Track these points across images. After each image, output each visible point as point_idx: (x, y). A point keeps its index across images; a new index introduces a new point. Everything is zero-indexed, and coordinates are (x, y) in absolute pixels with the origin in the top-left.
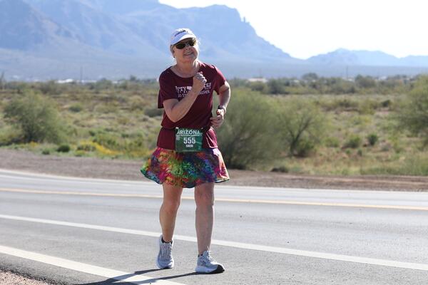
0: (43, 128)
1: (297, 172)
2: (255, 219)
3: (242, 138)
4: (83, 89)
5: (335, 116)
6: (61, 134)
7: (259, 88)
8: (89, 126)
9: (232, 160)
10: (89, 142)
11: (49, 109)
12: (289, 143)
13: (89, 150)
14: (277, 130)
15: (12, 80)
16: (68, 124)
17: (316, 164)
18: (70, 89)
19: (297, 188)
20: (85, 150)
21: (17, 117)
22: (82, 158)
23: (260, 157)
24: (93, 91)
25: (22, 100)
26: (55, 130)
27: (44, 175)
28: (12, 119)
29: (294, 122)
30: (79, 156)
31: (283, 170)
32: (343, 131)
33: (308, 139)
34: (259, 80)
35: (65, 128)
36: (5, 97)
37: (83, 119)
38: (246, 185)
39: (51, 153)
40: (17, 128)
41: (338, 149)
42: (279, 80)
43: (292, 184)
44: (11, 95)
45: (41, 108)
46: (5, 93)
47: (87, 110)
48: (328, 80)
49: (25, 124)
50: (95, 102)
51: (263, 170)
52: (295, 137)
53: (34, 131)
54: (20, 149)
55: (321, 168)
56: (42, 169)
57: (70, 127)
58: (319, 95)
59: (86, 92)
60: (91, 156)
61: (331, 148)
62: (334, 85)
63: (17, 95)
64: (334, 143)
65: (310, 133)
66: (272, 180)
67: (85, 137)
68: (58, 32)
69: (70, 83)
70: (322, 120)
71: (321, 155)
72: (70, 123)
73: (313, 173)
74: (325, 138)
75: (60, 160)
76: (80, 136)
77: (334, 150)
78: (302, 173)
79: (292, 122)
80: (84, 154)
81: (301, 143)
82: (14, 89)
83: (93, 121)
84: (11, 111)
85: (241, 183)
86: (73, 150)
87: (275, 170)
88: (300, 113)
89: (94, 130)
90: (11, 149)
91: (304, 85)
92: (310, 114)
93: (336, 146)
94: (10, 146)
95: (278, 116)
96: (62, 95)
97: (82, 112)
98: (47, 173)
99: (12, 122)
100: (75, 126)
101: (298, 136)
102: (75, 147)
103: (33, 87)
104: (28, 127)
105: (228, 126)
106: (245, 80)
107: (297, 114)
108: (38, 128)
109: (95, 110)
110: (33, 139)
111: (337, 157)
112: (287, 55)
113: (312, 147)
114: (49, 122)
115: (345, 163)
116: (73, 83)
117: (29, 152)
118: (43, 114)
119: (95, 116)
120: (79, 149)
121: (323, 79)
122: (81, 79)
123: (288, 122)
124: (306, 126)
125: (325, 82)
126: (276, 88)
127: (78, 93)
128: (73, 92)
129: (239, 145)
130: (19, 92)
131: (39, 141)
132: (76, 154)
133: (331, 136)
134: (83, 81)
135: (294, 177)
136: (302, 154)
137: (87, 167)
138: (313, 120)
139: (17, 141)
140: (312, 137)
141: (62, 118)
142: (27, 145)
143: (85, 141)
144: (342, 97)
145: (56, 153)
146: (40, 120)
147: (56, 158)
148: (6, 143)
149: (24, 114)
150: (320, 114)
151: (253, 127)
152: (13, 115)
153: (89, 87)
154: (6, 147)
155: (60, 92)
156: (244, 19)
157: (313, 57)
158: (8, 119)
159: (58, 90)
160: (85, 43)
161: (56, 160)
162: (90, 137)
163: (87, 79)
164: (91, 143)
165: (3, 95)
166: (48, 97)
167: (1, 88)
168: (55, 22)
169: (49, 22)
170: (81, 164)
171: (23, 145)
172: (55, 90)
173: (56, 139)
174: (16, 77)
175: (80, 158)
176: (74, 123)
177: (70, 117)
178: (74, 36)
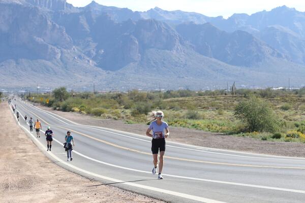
0: (262, 121)
4: (290, 94)
6: (275, 126)
8: (294, 120)
10: (295, 131)
11: (266, 108)
13: (294, 137)
15: (241, 88)
16: (280, 119)
18: (281, 94)
20: (292, 137)
21: (244, 114)
22: (290, 143)
24: (297, 95)
25: (247, 102)
26: (271, 122)
27: (262, 155)
28: (241, 115)
35: (277, 122)
36: (235, 100)
37: (290, 115)
39: (267, 139)
40: (244, 121)
44: (240, 98)
45: (261, 108)
47: (293, 109)
49: (250, 119)
50: (299, 103)
53: (256, 124)
54: (246, 136)
56: (261, 150)
57: (281, 120)
59: (293, 96)
60: (296, 142)
63: (244, 99)
67: (292, 128)
68: (272, 54)
69: (281, 90)
75: (275, 144)
76: (288, 127)
80: (291, 140)
82: (242, 94)
83: (298, 117)
84: (239, 110)
86: (283, 137)
89: (298, 123)
90: (239, 136)
94: (239, 134)
96: (275, 98)
97: (289, 110)
98: (265, 153)
99: (240, 118)
100: (285, 120)
102: (285, 135)
103: (255, 93)
104: (252, 120)
108: (259, 121)
109: (299, 109)
110: (255, 129)
114: (266, 117)
116: (283, 90)
117: (252, 139)
118: (262, 111)
119: (299, 113)
120: (287, 136)
122: (289, 87)
127: (287, 97)
128: (283, 96)
130: (245, 97)
131: (260, 131)
132: (285, 139)
137: (293, 149)
139: (244, 131)
141: (276, 114)
142: (251, 133)
143: (292, 131)
145: (272, 139)
146: (260, 116)
147: (272, 143)
148: (236, 132)
149: (249, 112)
152: (241, 112)
153: (295, 92)
154: (236, 135)
155: (275, 96)
158: (238, 115)
159: (272, 95)
160: (291, 61)
161: (271, 144)
162: (296, 127)
163: (293, 87)
164: (296, 132)
165: (234, 98)
166: (265, 100)
167: (233, 94)
168: (271, 47)
169: (267, 47)
170: (289, 147)
171: (248, 133)
172: (271, 94)
173: (272, 130)
174: (243, 86)
175: (288, 142)
176: (284, 118)
177: (281, 114)
178: (284, 56)
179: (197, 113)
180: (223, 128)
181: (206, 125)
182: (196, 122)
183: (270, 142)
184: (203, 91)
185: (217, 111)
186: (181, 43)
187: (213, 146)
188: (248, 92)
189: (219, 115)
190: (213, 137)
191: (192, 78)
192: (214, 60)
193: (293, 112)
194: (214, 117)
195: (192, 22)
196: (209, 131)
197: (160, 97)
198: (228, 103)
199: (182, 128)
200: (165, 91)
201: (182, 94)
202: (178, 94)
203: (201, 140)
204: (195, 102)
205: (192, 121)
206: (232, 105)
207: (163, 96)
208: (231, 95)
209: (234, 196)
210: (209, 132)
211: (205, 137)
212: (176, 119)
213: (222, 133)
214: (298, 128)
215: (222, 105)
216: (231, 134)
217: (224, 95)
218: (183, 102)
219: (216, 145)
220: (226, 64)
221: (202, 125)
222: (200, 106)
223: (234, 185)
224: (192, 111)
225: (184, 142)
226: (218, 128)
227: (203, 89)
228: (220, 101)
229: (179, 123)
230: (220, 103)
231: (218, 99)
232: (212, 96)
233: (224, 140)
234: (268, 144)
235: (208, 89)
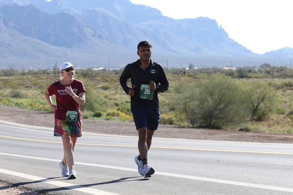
1: (256, 131)
2: (227, 163)
3: (218, 108)
4: (110, 74)
5: (283, 93)
6: (96, 105)
7: (230, 74)
8: (115, 100)
9: (212, 122)
10: (114, 110)
11: (87, 87)
12: (251, 112)
13: (114, 116)
14: (243, 103)
17: (269, 126)
18: (102, 74)
19: (256, 142)
20: (112, 115)
22: (110, 121)
23: (232, 121)
24: (117, 76)
26: (91, 102)
29: (255, 97)
30: (108, 119)
31: (247, 130)
32: (288, 103)
33: (264, 109)
34: (231, 68)
35: (98, 101)
37: (110, 95)
38: (221, 140)
39: (88, 118)
41: (285, 116)
42: (244, 68)
43: (253, 139)
47: (113, 88)
48: (277, 69)
51: (233, 130)
52: (255, 108)
55: (273, 128)
57: (102, 100)
58: (272, 79)
59: (113, 76)
60: (116, 120)
61: (280, 115)
62: (282, 72)
64: (281, 111)
65: (265, 104)
66: (239, 137)
67: (112, 107)
68: (94, 36)
69: (101, 70)
70: (274, 96)
71: (273, 119)
72: (102, 97)
73: (267, 132)
74: (276, 108)
75: (95, 122)
76: (108, 107)
77: (282, 116)
78: (259, 132)
79: (253, 97)
80: (111, 118)
81: (259, 112)
83: (118, 96)
85: (217, 139)
86: (104, 116)
87: (241, 130)
88: (258, 91)
89: (118, 102)
91: (261, 72)
92: (265, 91)
93: (283, 113)
95: (244, 93)
96: (96, 78)
97: (110, 90)
100: (105, 99)
101: (257, 106)
102: (105, 114)
105: (209, 99)
106: (221, 69)
107: (256, 92)
109: (119, 88)
111: (283, 121)
112: (250, 52)
113: (267, 114)
115: (289, 125)
116: (104, 70)
119: (119, 93)
120: (108, 115)
121: (274, 68)
122: (109, 68)
123: (250, 97)
124: (263, 100)
125: (276, 69)
126: (242, 74)
127: (107, 77)
128: (104, 76)
129: (217, 112)
132: (106, 118)
133: (280, 106)
134: (111, 69)
135: (254, 135)
136: (260, 119)
137: (114, 127)
138: (267, 96)
140: (266, 107)
141: (96, 94)
143: (112, 110)
144: (287, 80)
145: (92, 117)
150: (272, 92)
151: (226, 100)
153: (115, 72)
155: (95, 76)
156: (221, 26)
157: (267, 53)
159: (94, 75)
160: (112, 42)
161: (92, 122)
162: (116, 107)
163: (113, 67)
164: (116, 111)
166: (87, 80)
167: (55, 73)
168: (92, 29)
169: (88, 29)
170: (109, 125)
172: (91, 75)
173: (92, 108)
175: (108, 121)
176: (105, 97)
177: (102, 93)
178: (104, 37)
179: (20, 92)
180: (46, 106)
181: (29, 104)
182: (20, 101)
183: (91, 121)
184: (27, 71)
185: (40, 90)
186: (5, 24)
187: (36, 124)
189: (41, 95)
190: (36, 115)
191: (15, 58)
192: (37, 40)
193: (113, 92)
194: (36, 96)
195: (16, 4)
196: (32, 109)
199: (5, 106)
201: (6, 73)
202: (2, 73)
203: (24, 118)
204: (18, 81)
205: (15, 100)
208: (53, 75)
209: (56, 173)
210: (32, 111)
211: (28, 116)
213: (45, 112)
214: (118, 108)
215: (45, 85)
217: (46, 75)
218: (7, 81)
219: (38, 123)
220: (49, 45)
221: (26, 104)
222: (23, 85)
224: (15, 90)
225: (7, 120)
226: (41, 106)
227: (26, 69)
228: (43, 81)
229: (2, 102)
230: (43, 82)
231: (41, 79)
232: (35, 76)
233: (47, 118)
234: (89, 122)
235: (31, 69)
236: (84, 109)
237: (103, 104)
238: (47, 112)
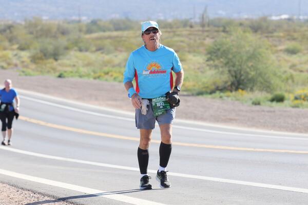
0: (253, 73)
4: (301, 26)
6: (275, 81)
11: (260, 50)
15: (216, 16)
16: (283, 69)
18: (286, 27)
20: (304, 99)
21: (222, 60)
22: (300, 109)
25: (228, 40)
26: (267, 75)
27: (253, 130)
28: (217, 62)
30: (296, 106)
35: (279, 74)
36: (208, 36)
37: (301, 64)
39: (262, 103)
40: (222, 73)
44: (215, 34)
45: (251, 50)
46: (207, 31)
47: (306, 52)
49: (232, 68)
53: (243, 78)
54: (225, 98)
56: (252, 122)
57: (285, 72)
59: (306, 30)
63: (223, 34)
69: (285, 19)
72: (286, 67)
75: (274, 111)
76: (298, 84)
80: (302, 104)
82: (218, 27)
84: (214, 54)
86: (289, 99)
90: (214, 98)
94: (214, 95)
96: (276, 34)
97: (300, 54)
98: (257, 127)
99: (216, 67)
100: (292, 71)
102: (292, 97)
103: (241, 24)
104: (235, 72)
108: (247, 73)
110: (241, 86)
114: (260, 66)
116: (289, 19)
117: (236, 102)
118: (253, 56)
120: (296, 98)
122: (300, 15)
127: (295, 31)
128: (289, 30)
130: (224, 31)
131: (249, 89)
132: (292, 104)
134: (301, 17)
137: (306, 120)
139: (222, 89)
141: (276, 61)
142: (234, 93)
143: (303, 89)
145: (269, 103)
146: (250, 64)
148: (209, 91)
149: (230, 56)
152: (218, 57)
154: (210, 96)
155: (275, 31)
158: (211, 62)
161: (268, 112)
163: (306, 14)
165: (206, 34)
166: (259, 36)
167: (203, 25)
170: (298, 116)
171: (228, 93)
173: (269, 87)
174: (220, 12)
175: (297, 109)
176: (291, 68)
177: (285, 60)
183: (267, 108)
188: (230, 23)
197: (80, 31)
198: (195, 41)
200: (89, 21)
201: (118, 26)
202: (111, 26)
206: (202, 44)
207: (84, 29)
208: (201, 29)
212: (106, 69)
213: (185, 93)
215: (185, 45)
216: (200, 93)
217: (188, 28)
223: (206, 181)
225: (120, 107)
227: (153, 17)
228: (182, 39)
229: (112, 76)
230: (182, 42)
231: (178, 35)
232: (169, 30)
233: (189, 104)
234: (263, 111)
235: (162, 18)
236: (255, 88)
237: (287, 79)
238: (190, 93)
